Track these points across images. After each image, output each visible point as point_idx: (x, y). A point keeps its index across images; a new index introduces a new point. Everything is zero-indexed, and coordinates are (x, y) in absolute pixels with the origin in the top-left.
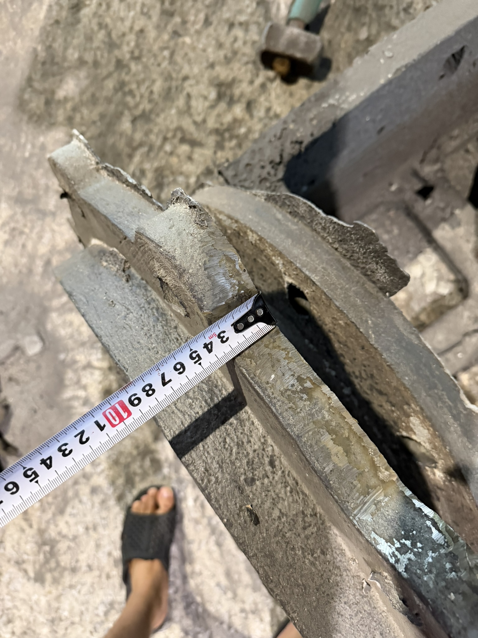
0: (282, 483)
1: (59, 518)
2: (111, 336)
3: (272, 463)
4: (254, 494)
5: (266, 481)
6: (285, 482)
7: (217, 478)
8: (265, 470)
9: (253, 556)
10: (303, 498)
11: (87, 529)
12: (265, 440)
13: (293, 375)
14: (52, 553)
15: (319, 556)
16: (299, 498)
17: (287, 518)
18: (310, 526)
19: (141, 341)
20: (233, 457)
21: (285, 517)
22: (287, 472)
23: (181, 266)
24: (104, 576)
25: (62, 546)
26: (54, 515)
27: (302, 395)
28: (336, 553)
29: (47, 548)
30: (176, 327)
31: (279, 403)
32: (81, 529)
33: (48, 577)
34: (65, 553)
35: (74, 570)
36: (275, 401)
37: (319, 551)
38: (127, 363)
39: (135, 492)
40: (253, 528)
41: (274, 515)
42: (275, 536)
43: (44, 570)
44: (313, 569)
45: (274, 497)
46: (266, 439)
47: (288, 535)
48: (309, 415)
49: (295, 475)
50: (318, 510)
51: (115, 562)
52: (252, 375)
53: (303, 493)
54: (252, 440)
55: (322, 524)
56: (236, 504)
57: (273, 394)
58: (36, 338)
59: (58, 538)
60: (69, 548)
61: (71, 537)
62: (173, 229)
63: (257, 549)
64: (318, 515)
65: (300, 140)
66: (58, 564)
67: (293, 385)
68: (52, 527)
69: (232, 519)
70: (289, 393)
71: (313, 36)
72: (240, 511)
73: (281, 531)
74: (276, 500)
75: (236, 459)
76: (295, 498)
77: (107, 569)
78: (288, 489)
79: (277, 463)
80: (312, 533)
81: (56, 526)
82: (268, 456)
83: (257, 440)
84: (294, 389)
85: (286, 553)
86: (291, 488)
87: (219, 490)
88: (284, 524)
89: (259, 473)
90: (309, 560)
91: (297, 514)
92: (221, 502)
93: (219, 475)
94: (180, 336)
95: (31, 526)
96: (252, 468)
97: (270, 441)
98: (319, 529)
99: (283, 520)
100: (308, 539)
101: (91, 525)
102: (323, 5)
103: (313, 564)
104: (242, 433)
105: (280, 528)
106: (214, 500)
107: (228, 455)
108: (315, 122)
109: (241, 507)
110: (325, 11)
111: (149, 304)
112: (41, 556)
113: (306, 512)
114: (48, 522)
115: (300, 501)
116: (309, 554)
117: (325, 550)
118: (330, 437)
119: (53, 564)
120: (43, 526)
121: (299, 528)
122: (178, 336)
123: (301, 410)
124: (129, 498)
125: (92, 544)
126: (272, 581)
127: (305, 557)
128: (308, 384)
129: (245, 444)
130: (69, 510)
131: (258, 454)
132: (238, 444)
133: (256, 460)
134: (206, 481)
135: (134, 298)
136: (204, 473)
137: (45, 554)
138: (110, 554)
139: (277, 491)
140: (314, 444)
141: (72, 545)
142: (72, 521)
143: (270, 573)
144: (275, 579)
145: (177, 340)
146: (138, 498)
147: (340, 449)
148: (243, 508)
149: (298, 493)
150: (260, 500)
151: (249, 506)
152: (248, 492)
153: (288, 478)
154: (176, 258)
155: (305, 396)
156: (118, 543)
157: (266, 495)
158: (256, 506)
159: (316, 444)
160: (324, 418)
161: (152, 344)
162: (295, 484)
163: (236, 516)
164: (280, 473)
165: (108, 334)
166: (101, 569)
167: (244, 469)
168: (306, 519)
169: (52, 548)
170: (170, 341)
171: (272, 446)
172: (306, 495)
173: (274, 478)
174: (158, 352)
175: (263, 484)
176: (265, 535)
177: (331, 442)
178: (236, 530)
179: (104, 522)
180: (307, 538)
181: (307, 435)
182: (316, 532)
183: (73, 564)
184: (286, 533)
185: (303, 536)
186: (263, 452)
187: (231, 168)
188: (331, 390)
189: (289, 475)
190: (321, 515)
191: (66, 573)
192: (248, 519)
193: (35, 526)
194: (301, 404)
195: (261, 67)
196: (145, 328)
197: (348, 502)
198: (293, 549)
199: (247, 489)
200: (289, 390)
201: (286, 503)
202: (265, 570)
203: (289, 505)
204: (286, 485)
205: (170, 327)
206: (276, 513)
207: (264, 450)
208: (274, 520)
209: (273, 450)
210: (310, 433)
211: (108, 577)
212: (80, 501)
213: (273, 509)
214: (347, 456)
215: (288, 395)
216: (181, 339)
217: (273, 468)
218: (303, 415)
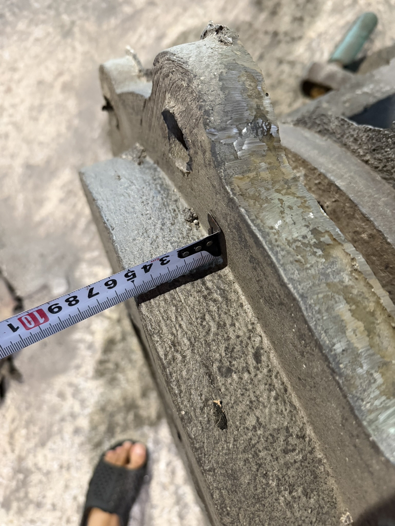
0: (266, 384)
1: (39, 449)
2: (108, 201)
3: (257, 356)
4: (227, 389)
5: (246, 376)
6: (270, 385)
7: (184, 357)
8: (247, 363)
9: (209, 471)
10: (290, 411)
11: (61, 467)
12: (253, 328)
13: (307, 226)
14: (24, 483)
15: (299, 497)
16: (286, 410)
17: (265, 432)
18: (294, 450)
19: (137, 207)
20: (211, 337)
21: (262, 429)
22: (274, 374)
23: (192, 71)
24: (64, 519)
25: (35, 478)
26: (36, 446)
27: (315, 250)
28: (323, 499)
29: (21, 476)
30: (176, 201)
31: (283, 253)
32: (55, 466)
33: (15, 505)
34: (35, 486)
35: (39, 505)
36: (278, 249)
37: (300, 490)
38: (115, 223)
39: (113, 442)
40: (217, 432)
41: (248, 423)
42: (244, 451)
43: (12, 498)
44: (289, 514)
45: (254, 399)
46: (255, 326)
47: (262, 454)
48: (323, 274)
49: (285, 379)
50: (308, 432)
51: (78, 507)
52: (253, 217)
53: (292, 405)
54: (237, 324)
55: (311, 452)
56: (201, 395)
57: (276, 241)
58: (63, 281)
59: (33, 469)
60: (41, 482)
61: (45, 471)
63: (218, 463)
64: (307, 439)
66: (26, 494)
67: (304, 237)
68: (31, 456)
69: (192, 413)
70: (299, 244)
72: (204, 406)
73: (254, 446)
74: (255, 404)
75: (214, 340)
76: (280, 408)
77: (69, 513)
78: (273, 393)
79: (264, 358)
80: (295, 462)
81: (35, 456)
82: (253, 347)
83: (243, 325)
84: (306, 241)
85: (255, 479)
86: (277, 394)
87: (184, 373)
88: (259, 438)
89: (239, 365)
90: (285, 499)
91: (278, 430)
92: (183, 387)
93: (188, 353)
94: (178, 208)
95: (13, 451)
96: (231, 357)
97: (259, 329)
98: (305, 459)
99: (259, 432)
100: (288, 468)
101: (65, 464)
103: (288, 504)
104: (226, 313)
105: (253, 442)
106: (175, 383)
107: (204, 333)
109: (207, 400)
111: (155, 180)
112: (14, 484)
113: (291, 430)
114: (29, 451)
115: (285, 413)
116: (286, 490)
117: (309, 491)
118: (348, 307)
119: (22, 494)
120: (23, 454)
121: (278, 449)
122: (176, 208)
123: (312, 266)
124: (107, 446)
125: (62, 483)
126: (228, 514)
127: (279, 492)
128: (326, 239)
129: (228, 326)
130: (50, 444)
131: (242, 342)
132: (219, 325)
133: (238, 348)
134: (170, 356)
135: (141, 175)
136: (170, 347)
137: (18, 481)
138: (75, 498)
139: (258, 393)
140: (323, 310)
141: (44, 479)
142: (50, 455)
143: (227, 501)
144: (234, 512)
145: (175, 211)
147: (360, 324)
148: (210, 402)
149: (285, 402)
150: (233, 398)
151: (218, 402)
152: (220, 384)
153: (275, 380)
155: (320, 252)
156: (85, 486)
157: (242, 395)
158: (227, 404)
159: (327, 310)
160: (343, 282)
161: (147, 210)
162: (283, 391)
163: (198, 411)
164: (265, 371)
165: (105, 199)
166: (63, 511)
167: (221, 355)
168: (290, 439)
169: (26, 477)
170: (167, 211)
171: (261, 336)
172: (295, 408)
173: (256, 375)
174: (150, 218)
175: (241, 378)
176: (231, 446)
177: (349, 314)
178: (194, 429)
179: (78, 464)
180: (287, 466)
181: (315, 297)
182: (301, 461)
183: (40, 499)
184: (260, 451)
185: (282, 461)
186: (249, 341)
189: (276, 377)
190: (310, 440)
191: (31, 507)
192: (213, 418)
193: (17, 452)
194: (312, 260)
196: (144, 198)
197: (363, 400)
198: (265, 476)
199: (220, 380)
200: (300, 241)
201: (267, 410)
202: (221, 496)
203: (271, 414)
204: (271, 387)
205: (171, 199)
206: (251, 421)
207: (249, 338)
208: (248, 429)
209: (261, 342)
210: (321, 296)
211: (68, 521)
212: (62, 439)
213: (248, 414)
214: (368, 336)
215: (297, 247)
216: (179, 211)
217: (257, 363)
218: (314, 273)
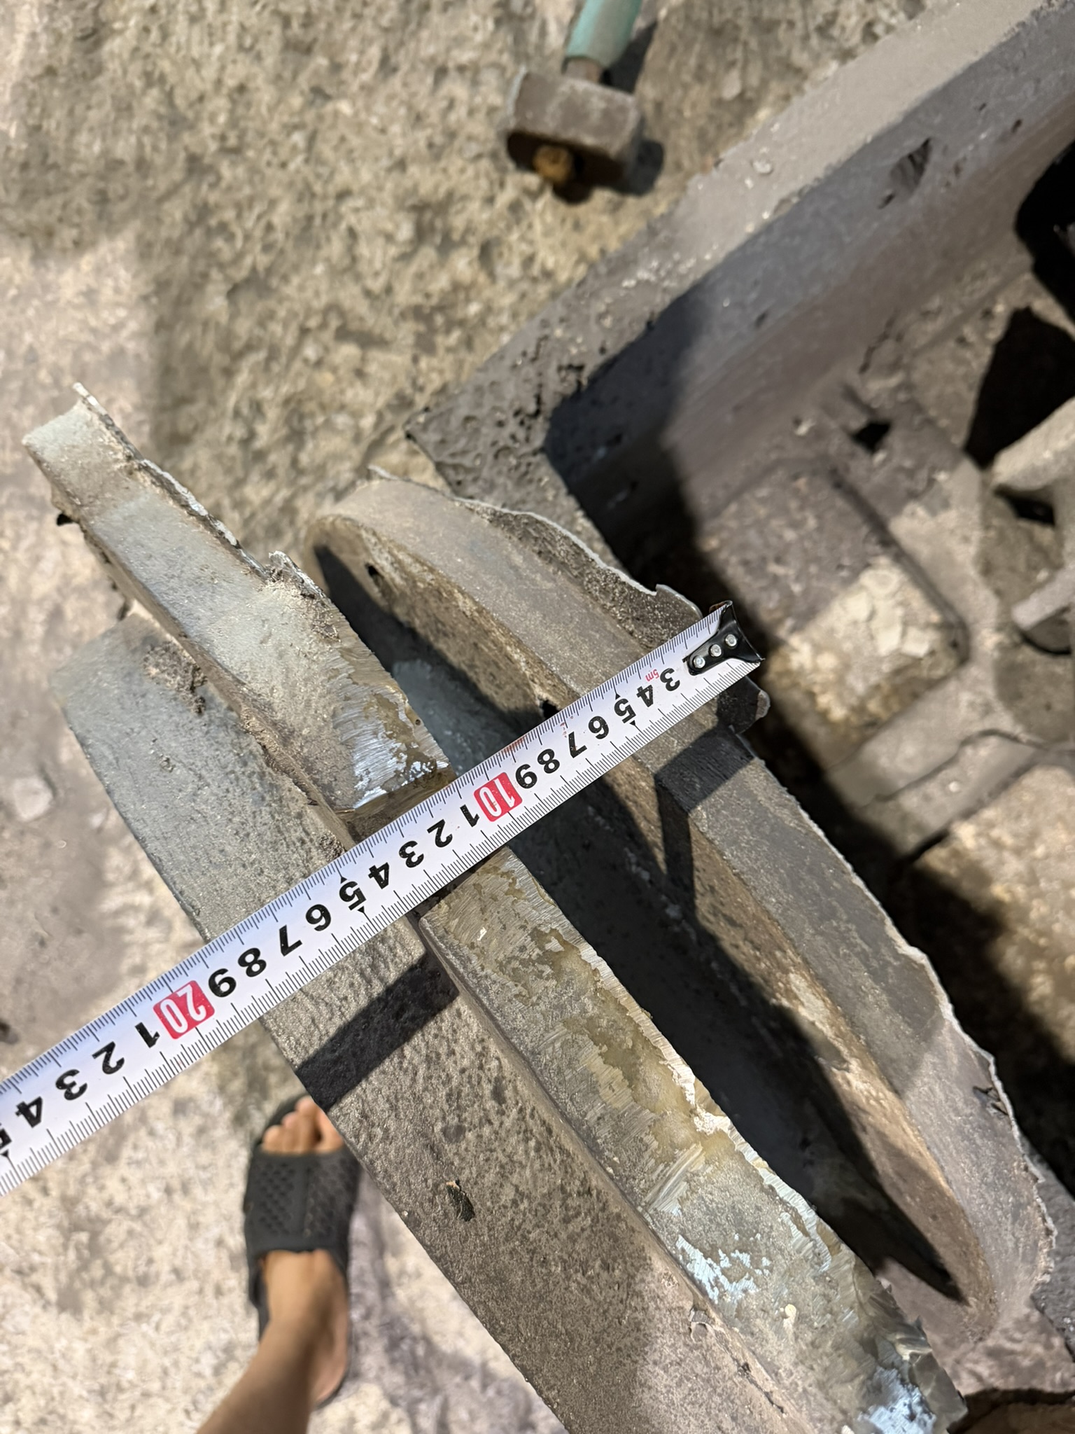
0: (519, 1133)
1: (106, 1170)
2: (165, 838)
3: (498, 1095)
4: (463, 1159)
5: (486, 1130)
6: (526, 1131)
7: (386, 1131)
8: (484, 1110)
9: (463, 1283)
10: (562, 1161)
11: (168, 1191)
12: (484, 1048)
13: (523, 927)
14: (95, 1248)
15: (598, 1275)
16: (555, 1161)
17: (530, 1203)
18: (578, 1214)
19: (228, 848)
20: (419, 1087)
21: (525, 1201)
22: (528, 1111)
23: (284, 722)
24: (209, 1291)
25: (116, 1230)
26: (95, 1165)
27: (541, 967)
28: (632, 1265)
29: (84, 1237)
30: (300, 816)
31: (495, 988)
32: (156, 1194)
33: (89, 1298)
34: (122, 1246)
35: (144, 1282)
36: (488, 982)
37: (598, 1263)
38: (198, 898)
39: (270, 1108)
40: (461, 1226)
41: (503, 1198)
42: (507, 1240)
43: (77, 1285)
44: (588, 1301)
45: (504, 1160)
46: (485, 1044)
47: (532, 1236)
48: (556, 1007)
49: (546, 1116)
50: (594, 1183)
51: (233, 1258)
52: (441, 932)
53: (562, 1149)
54: (457, 1049)
55: (603, 1209)
56: (426, 1180)
57: (483, 969)
58: (37, 783)
59: (106, 1214)
60: (131, 1233)
61: (134, 1212)
62: (270, 644)
63: (472, 1268)
64: (594, 1193)
65: (576, 363)
66: (108, 1269)
67: (523, 949)
68: (92, 1191)
69: (419, 1211)
70: (516, 964)
71: (619, 96)
72: (434, 1195)
73: (519, 1228)
74: (508, 1167)
75: (426, 1089)
76: (546, 1161)
77: (216, 1275)
78: (532, 1143)
79: (508, 1093)
80: (583, 1230)
81: (102, 1188)
82: (490, 1081)
83: (467, 1049)
84: (525, 956)
85: (531, 1272)
86: (538, 1143)
87: (392, 1155)
88: (524, 1214)
89: (472, 1116)
90: (579, 1283)
91: (550, 1194)
92: (396, 1179)
93: (392, 1124)
94: (308, 834)
95: (45, 1191)
96: (459, 1107)
97: (494, 1049)
98: (596, 1220)
99: (522, 1207)
100: (574, 1241)
101: (176, 1184)
102: (640, 24)
103: (586, 1290)
104: (436, 1036)
105: (517, 1223)
106: (381, 1175)
107: (408, 1083)
108: (608, 322)
109: (436, 1185)
110: (647, 35)
111: (245, 764)
112: (72, 1255)
113: (568, 1189)
114: (82, 1181)
115: (556, 1167)
116: (577, 1271)
117: (609, 1261)
118: (596, 1050)
119: (97, 1271)
120: (72, 1191)
121: (555, 1221)
122: (303, 835)
123: (539, 998)
124: (258, 1121)
125: (181, 1222)
126: (503, 1330)
127: (568, 1278)
128: (554, 945)
129: (443, 1057)
130: (127, 1152)
131: (470, 1077)
132: (428, 1059)
133: (466, 1089)
134: (363, 1137)
135: (212, 753)
136: (361, 1122)
137: (78, 1249)
138: (220, 1243)
139: (509, 1149)
140: (564, 1066)
141: (138, 1227)
142: (134, 1175)
143: (498, 1314)
144: (510, 1326)
145: (303, 842)
146: (276, 1120)
147: (618, 1072)
148: (442, 1187)
149: (552, 1150)
150: (474, 1169)
151: (453, 1183)
152: (451, 1155)
153: (531, 1122)
154: (275, 706)
155: (548, 970)
156: (238, 1218)
157: (487, 1160)
158: (468, 1181)
159: (570, 1065)
160: (586, 1012)
161: (250, 853)
162: (545, 1134)
163: (426, 1204)
164: (514, 1112)
165: (158, 834)
166: (201, 1276)
167: (442, 1110)
168: (569, 1201)
169: (94, 1236)
170: (288, 846)
171: (498, 1059)
172: (568, 1155)
173: (502, 1123)
174: (262, 872)
175: (480, 1136)
176: (486, 1238)
177: (600, 1061)
178: (428, 1232)
179: (204, 1175)
180: (572, 1239)
181: (550, 1050)
182: (591, 1226)
183: (142, 1269)
184: (529, 1232)
185: (563, 1236)
186: (480, 1073)
187: (433, 425)
188: (599, 955)
189: (532, 1116)
190: (599, 1193)
191: (127, 1289)
192: (452, 1209)
193: (55, 1193)
194: (539, 986)
195: (511, 165)
196: (236, 819)
197: (634, 1179)
198: (545, 1262)
199: (449, 1149)
200: (516, 958)
201: (528, 1172)
202: (488, 1310)
203: (534, 1176)
204: (527, 1135)
205: (289, 814)
206: (508, 1194)
207: (481, 1067)
208: (505, 1207)
209: (500, 1067)
210: (558, 1045)
211: (219, 1292)
212: (152, 1133)
213: (501, 1186)
214: (629, 1086)
215: (514, 970)
216: (311, 841)
217: (500, 1104)
218: (543, 1008)
